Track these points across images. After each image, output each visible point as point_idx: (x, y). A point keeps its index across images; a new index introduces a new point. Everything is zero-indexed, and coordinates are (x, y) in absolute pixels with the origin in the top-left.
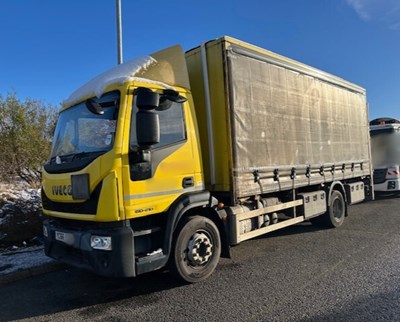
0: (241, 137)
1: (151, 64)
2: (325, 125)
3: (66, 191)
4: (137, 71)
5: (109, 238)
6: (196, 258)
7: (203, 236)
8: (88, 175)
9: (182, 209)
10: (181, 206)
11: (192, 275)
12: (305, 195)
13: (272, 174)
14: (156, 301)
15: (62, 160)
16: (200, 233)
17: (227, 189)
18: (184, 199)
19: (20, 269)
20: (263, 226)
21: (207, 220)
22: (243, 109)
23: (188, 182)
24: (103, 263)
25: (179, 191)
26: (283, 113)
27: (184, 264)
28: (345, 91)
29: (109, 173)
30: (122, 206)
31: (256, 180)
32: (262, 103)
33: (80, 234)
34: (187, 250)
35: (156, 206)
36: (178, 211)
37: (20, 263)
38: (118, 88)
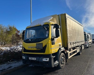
0: (68, 35)
1: (52, 19)
2: (79, 33)
3: (34, 47)
4: (50, 20)
5: (48, 58)
6: (63, 62)
7: (63, 58)
8: (42, 43)
9: (60, 51)
10: (60, 50)
11: (62, 67)
12: (77, 48)
13: (73, 43)
14: (57, 73)
15: (31, 40)
16: (62, 57)
17: (66, 47)
18: (60, 49)
19: (15, 67)
20: (72, 55)
21: (63, 54)
22: (68, 29)
23: (60, 45)
24: (47, 64)
25: (59, 47)
26: (73, 30)
27: (61, 64)
28: (81, 26)
29: (48, 43)
30: (50, 51)
31: (71, 45)
32: (71, 28)
33: (39, 58)
34: (61, 61)
35: (56, 51)
36: (60, 52)
37: (13, 66)
38: (48, 24)
